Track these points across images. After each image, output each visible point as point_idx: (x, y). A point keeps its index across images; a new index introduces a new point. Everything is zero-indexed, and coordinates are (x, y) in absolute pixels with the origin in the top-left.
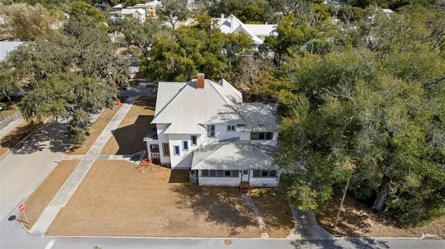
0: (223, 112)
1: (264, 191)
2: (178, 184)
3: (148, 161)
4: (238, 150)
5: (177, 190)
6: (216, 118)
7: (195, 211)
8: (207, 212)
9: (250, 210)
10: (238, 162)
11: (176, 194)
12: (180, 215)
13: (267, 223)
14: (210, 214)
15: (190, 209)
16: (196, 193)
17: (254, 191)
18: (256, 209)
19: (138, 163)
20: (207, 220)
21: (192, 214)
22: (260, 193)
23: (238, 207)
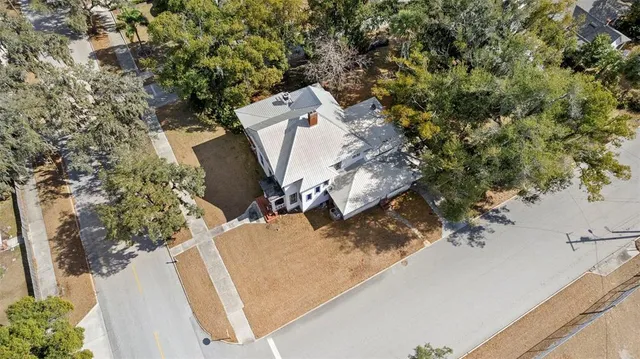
0: (346, 143)
1: (401, 199)
2: (324, 228)
3: (274, 214)
4: (370, 174)
5: (329, 236)
6: (342, 153)
7: (362, 250)
8: (372, 245)
9: (404, 226)
10: (378, 187)
11: (331, 240)
12: (353, 259)
13: (422, 231)
14: (376, 245)
15: (357, 249)
16: (348, 230)
17: (393, 203)
18: (406, 222)
19: (262, 220)
20: (377, 253)
21: (362, 253)
22: (400, 203)
23: (391, 226)
